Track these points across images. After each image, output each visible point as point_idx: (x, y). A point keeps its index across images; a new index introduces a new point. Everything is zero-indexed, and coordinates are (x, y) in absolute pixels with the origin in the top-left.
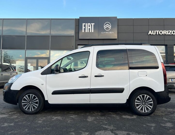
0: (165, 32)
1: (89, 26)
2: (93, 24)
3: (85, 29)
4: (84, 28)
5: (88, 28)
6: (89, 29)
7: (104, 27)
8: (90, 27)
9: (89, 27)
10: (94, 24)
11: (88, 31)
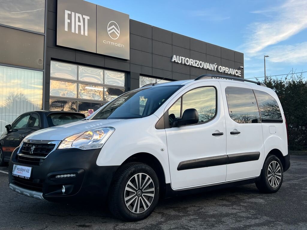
0: (192, 61)
1: (79, 21)
2: (87, 18)
3: (70, 25)
4: (69, 21)
5: (77, 23)
6: (79, 26)
7: (108, 29)
8: (81, 24)
9: (79, 24)
10: (89, 18)
11: (77, 32)
